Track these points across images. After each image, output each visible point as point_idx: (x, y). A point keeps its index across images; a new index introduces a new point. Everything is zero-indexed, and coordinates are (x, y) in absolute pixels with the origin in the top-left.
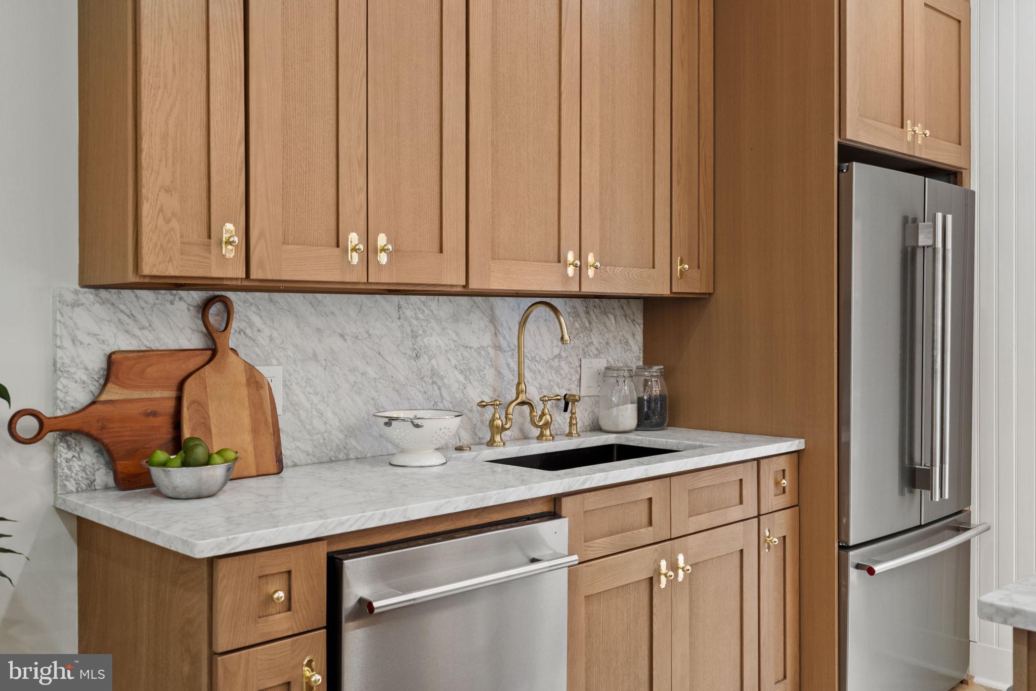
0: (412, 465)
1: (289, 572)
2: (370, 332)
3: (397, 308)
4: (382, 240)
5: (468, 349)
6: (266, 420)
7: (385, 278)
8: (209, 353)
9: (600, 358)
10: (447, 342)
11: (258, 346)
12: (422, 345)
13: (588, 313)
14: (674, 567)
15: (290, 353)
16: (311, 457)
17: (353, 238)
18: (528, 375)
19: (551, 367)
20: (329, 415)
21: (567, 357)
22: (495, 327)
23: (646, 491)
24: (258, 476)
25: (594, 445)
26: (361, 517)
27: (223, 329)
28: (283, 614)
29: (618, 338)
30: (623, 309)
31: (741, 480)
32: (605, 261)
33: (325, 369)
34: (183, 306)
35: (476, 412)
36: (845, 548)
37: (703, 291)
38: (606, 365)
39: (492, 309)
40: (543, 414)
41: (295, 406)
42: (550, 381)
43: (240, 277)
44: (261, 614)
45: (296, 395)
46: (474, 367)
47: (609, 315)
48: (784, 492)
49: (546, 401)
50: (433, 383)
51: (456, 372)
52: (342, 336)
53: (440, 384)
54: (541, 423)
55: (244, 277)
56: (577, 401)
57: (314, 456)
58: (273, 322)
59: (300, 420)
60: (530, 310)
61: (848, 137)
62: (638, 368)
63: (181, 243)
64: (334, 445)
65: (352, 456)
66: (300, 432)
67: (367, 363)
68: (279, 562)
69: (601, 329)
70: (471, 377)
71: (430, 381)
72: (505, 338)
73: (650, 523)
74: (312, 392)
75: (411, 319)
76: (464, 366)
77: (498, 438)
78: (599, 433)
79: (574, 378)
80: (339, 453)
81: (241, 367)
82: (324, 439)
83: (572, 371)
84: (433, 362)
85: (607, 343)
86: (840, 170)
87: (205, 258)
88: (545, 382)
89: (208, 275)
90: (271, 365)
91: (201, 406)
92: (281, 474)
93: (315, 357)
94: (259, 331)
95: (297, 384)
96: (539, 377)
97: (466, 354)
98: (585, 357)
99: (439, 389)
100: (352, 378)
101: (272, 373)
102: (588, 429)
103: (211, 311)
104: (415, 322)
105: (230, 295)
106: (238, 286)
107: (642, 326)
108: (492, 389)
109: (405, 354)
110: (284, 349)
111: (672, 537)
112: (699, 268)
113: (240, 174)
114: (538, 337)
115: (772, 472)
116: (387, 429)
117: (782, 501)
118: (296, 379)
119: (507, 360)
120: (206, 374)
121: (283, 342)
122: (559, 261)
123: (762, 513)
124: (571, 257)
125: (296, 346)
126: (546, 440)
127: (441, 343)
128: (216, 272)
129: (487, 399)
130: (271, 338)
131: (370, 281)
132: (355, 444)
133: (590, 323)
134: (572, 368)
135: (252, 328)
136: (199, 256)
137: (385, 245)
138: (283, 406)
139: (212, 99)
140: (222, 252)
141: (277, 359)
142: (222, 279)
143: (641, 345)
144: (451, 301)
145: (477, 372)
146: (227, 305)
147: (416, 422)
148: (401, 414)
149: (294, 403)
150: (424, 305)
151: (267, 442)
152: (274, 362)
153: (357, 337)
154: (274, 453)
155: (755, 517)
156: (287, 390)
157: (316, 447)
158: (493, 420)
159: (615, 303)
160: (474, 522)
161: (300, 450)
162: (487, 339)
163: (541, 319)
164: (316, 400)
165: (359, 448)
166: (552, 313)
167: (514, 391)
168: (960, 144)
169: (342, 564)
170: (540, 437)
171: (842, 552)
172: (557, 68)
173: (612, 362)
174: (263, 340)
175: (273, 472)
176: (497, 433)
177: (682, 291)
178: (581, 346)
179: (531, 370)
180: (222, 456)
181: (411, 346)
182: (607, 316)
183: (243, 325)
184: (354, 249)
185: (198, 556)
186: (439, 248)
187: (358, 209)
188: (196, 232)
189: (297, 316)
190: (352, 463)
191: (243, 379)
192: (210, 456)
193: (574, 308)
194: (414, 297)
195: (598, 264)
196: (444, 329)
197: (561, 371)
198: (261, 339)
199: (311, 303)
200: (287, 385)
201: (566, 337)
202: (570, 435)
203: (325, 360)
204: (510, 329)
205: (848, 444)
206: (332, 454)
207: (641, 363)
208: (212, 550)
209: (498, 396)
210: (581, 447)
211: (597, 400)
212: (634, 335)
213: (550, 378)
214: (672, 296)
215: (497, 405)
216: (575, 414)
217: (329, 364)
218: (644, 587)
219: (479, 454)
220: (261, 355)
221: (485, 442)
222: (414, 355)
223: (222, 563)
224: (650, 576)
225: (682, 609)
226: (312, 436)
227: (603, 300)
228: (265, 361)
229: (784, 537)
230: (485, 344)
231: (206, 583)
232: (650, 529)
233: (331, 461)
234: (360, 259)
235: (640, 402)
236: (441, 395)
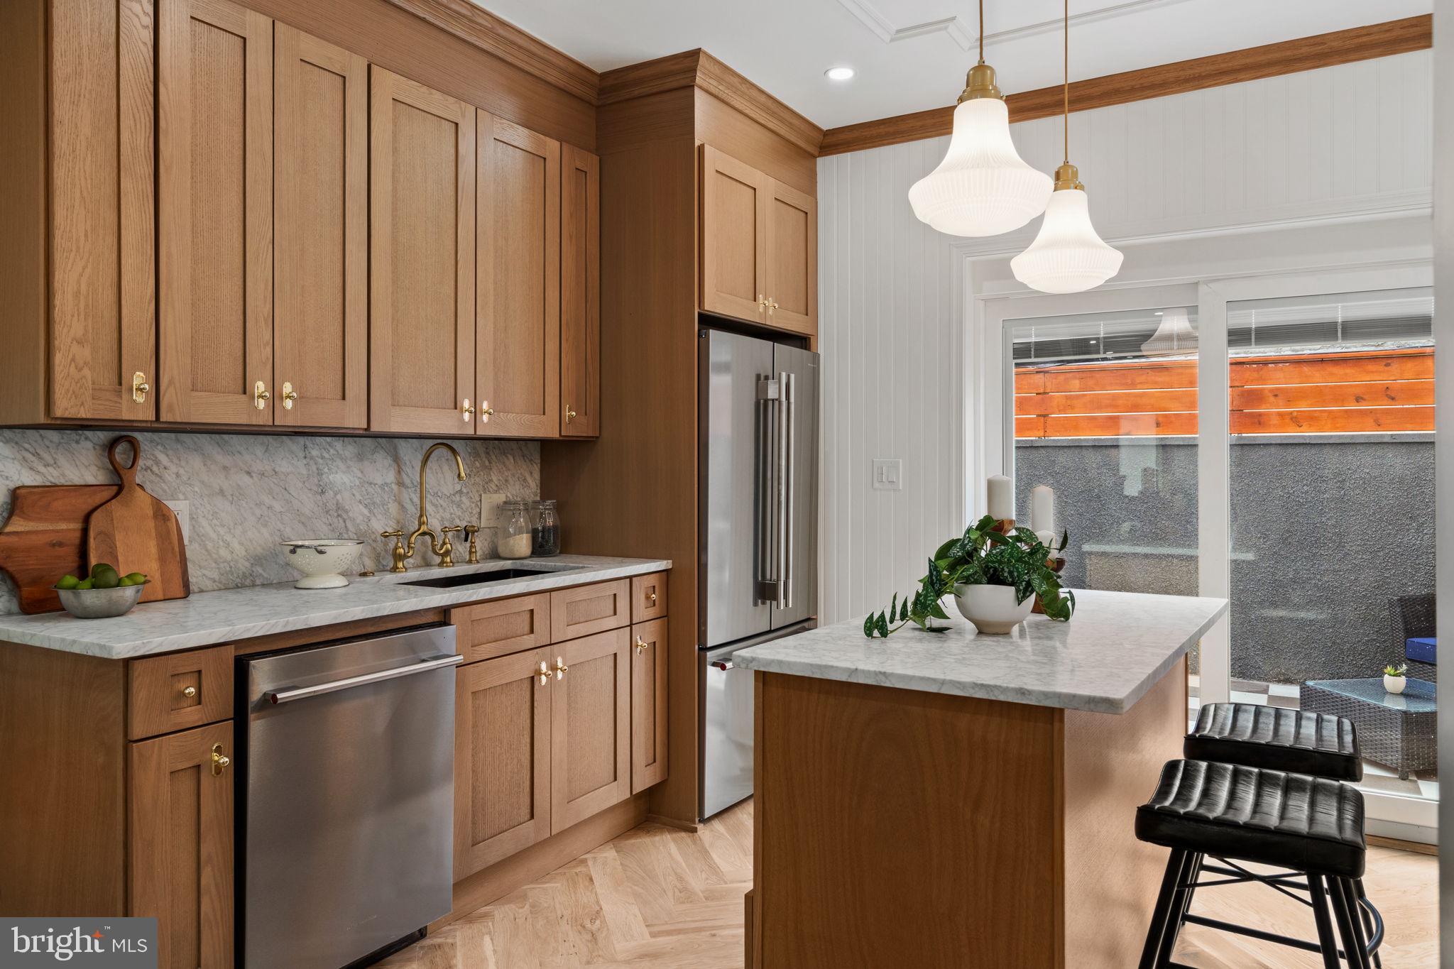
0: (316, 587)
1: (200, 672)
2: (277, 470)
3: (303, 448)
4: (287, 388)
5: (373, 486)
6: (173, 549)
7: (290, 421)
8: (115, 488)
9: (500, 493)
10: (352, 479)
11: (164, 482)
12: (328, 481)
13: (488, 453)
14: (554, 668)
15: (196, 489)
16: (217, 584)
17: (260, 387)
18: (429, 507)
19: (453, 502)
20: (236, 545)
21: (468, 493)
22: (399, 466)
23: (529, 603)
24: (164, 600)
25: (491, 570)
26: (266, 624)
27: (129, 466)
28: (193, 708)
29: (517, 476)
30: (521, 450)
31: (615, 595)
32: (497, 408)
33: (232, 503)
34: (89, 445)
35: (380, 542)
36: (704, 649)
37: (591, 434)
38: (505, 500)
39: (395, 448)
40: (444, 543)
41: (202, 538)
42: (451, 514)
43: (150, 419)
44: (173, 707)
45: (203, 527)
46: (378, 502)
47: (509, 455)
48: (654, 605)
49: (447, 531)
50: (338, 516)
51: (361, 507)
52: (248, 473)
53: (345, 516)
54: (442, 552)
55: (154, 419)
56: (476, 531)
57: (220, 583)
58: (180, 460)
59: (207, 550)
60: (431, 450)
61: (706, 309)
62: (535, 502)
63: (92, 389)
64: (241, 572)
65: (258, 582)
66: (206, 560)
67: (274, 498)
68: (190, 663)
69: (500, 468)
70: (375, 511)
71: (336, 514)
72: (408, 475)
73: (532, 631)
74: (218, 524)
75: (317, 458)
76: (369, 501)
77: (400, 565)
78: (498, 560)
79: (474, 512)
80: (245, 580)
81: (148, 501)
82: (231, 567)
83: (473, 505)
84: (339, 497)
85: (506, 481)
86: (699, 336)
87: (116, 402)
88: (447, 516)
89: (119, 418)
90: (178, 500)
91: (108, 537)
92: (188, 599)
93: (222, 492)
94: (165, 468)
95: (204, 517)
96: (441, 510)
97: (370, 490)
98: (485, 493)
99: (345, 522)
100: (258, 512)
101: (179, 507)
102: (488, 557)
103: (117, 450)
104: (321, 461)
105: (137, 435)
106: (148, 427)
107: (539, 465)
108: (395, 522)
109: (311, 489)
110: (190, 485)
111: (552, 642)
112: (586, 414)
113: (150, 328)
114: (440, 475)
115: (643, 588)
116: (293, 556)
117: (651, 613)
118: (203, 512)
119: (410, 495)
120: (113, 507)
121: (189, 478)
122: (456, 408)
123: (634, 623)
124: (467, 404)
125: (203, 482)
126: (447, 566)
127: (346, 480)
128: (126, 415)
129: (390, 530)
130: (178, 475)
131: (276, 424)
132: (260, 571)
133: (490, 463)
134: (473, 503)
135: (159, 466)
136: (111, 401)
137: (290, 393)
138: (190, 537)
139: (123, 262)
140: (133, 396)
141: (184, 494)
142: (133, 421)
143: (538, 482)
144: (355, 442)
145: (381, 507)
146: (134, 447)
147: (319, 548)
148: (307, 543)
149: (201, 534)
150: (330, 446)
151: (175, 569)
152: (181, 496)
153: (263, 474)
154: (181, 579)
155: (627, 626)
156: (194, 523)
157: (223, 575)
158: (396, 548)
159: (514, 445)
160: (371, 630)
161: (206, 577)
162: (391, 477)
163: (443, 459)
164: (220, 530)
165: (265, 576)
166: (450, 453)
167: (417, 523)
168: (807, 315)
169: (248, 664)
170: (441, 564)
171: (702, 653)
172: (453, 239)
173: (511, 497)
174: (169, 476)
175: (180, 596)
176: (400, 561)
177: (570, 435)
178: (481, 483)
179: (433, 504)
180: (132, 580)
181: (317, 483)
182: (506, 456)
183: (149, 463)
184: (261, 396)
185: (115, 657)
186: (341, 394)
187: (264, 361)
188: (108, 379)
189: (204, 454)
190: (257, 589)
191: (150, 512)
192: (120, 580)
193: (474, 448)
194: (319, 438)
195: (492, 411)
196: (348, 467)
197: (462, 505)
198: (167, 476)
199: (218, 443)
200: (193, 518)
201: (463, 474)
202: (470, 562)
203: (232, 495)
204: (413, 467)
205: (706, 565)
206: (238, 580)
207: (538, 498)
208: (129, 652)
209: (401, 528)
210: (479, 572)
211: (495, 531)
212: (531, 473)
213: (452, 511)
214: (561, 438)
215: (399, 535)
216: (474, 543)
217: (235, 498)
218: (527, 685)
219: (382, 579)
220: (168, 490)
221: (389, 569)
222: (320, 490)
223: (137, 664)
224: (532, 675)
225: (561, 703)
226: (218, 564)
227: (502, 442)
228: (172, 496)
229: (654, 643)
230: (388, 481)
231: (121, 682)
232: (532, 635)
233: (238, 587)
234: (267, 406)
235: (534, 533)
236: (346, 527)
